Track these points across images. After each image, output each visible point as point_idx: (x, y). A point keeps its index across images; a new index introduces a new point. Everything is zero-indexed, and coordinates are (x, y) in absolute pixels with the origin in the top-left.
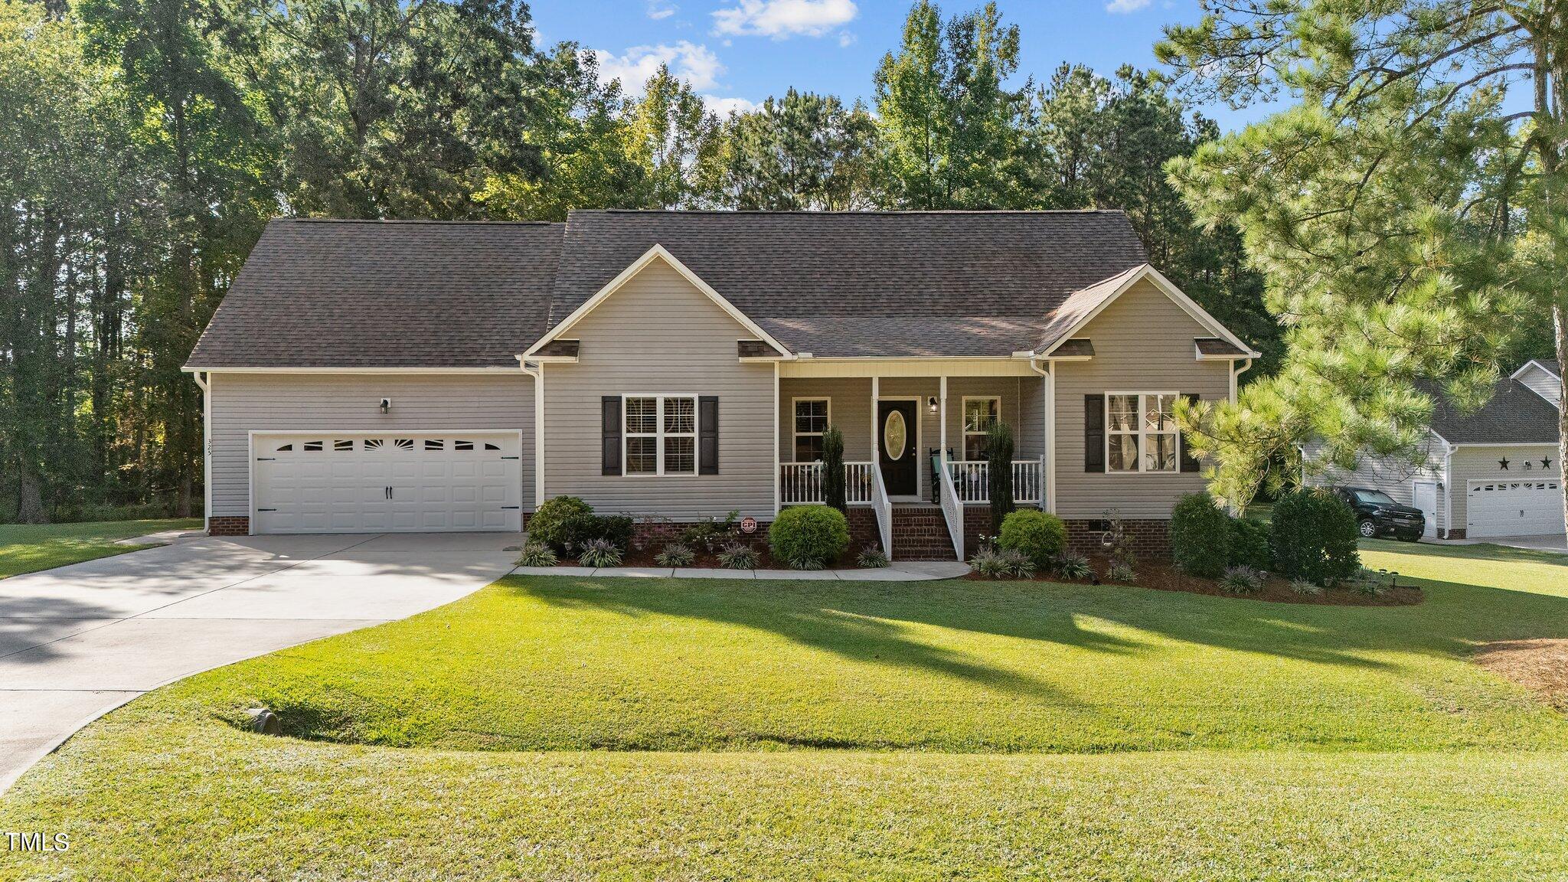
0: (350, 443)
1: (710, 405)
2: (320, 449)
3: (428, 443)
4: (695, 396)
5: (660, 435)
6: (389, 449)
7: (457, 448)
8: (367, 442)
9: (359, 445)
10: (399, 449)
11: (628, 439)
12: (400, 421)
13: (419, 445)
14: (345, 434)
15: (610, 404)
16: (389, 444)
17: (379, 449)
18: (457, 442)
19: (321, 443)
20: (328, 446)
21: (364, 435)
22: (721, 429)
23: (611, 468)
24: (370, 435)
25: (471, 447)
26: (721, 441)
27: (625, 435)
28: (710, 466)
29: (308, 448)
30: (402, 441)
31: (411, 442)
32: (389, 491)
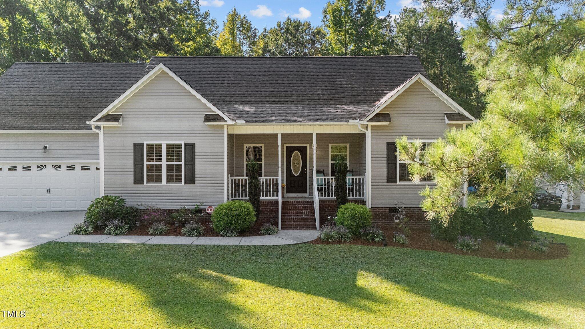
0: (30, 167)
1: (191, 147)
2: (16, 170)
3: (68, 167)
4: (183, 143)
5: (164, 163)
6: (49, 169)
7: (82, 169)
8: (38, 167)
9: (34, 168)
10: (54, 170)
11: (147, 165)
12: (53, 156)
13: (64, 168)
14: (27, 163)
15: (138, 147)
16: (49, 167)
17: (44, 170)
18: (82, 167)
19: (16, 167)
20: (20, 168)
21: (37, 163)
22: (196, 160)
23: (138, 180)
24: (40, 163)
25: (89, 169)
26: (196, 166)
27: (146, 163)
28: (191, 180)
29: (9, 169)
30: (55, 166)
31: (60, 167)
32: (49, 190)
